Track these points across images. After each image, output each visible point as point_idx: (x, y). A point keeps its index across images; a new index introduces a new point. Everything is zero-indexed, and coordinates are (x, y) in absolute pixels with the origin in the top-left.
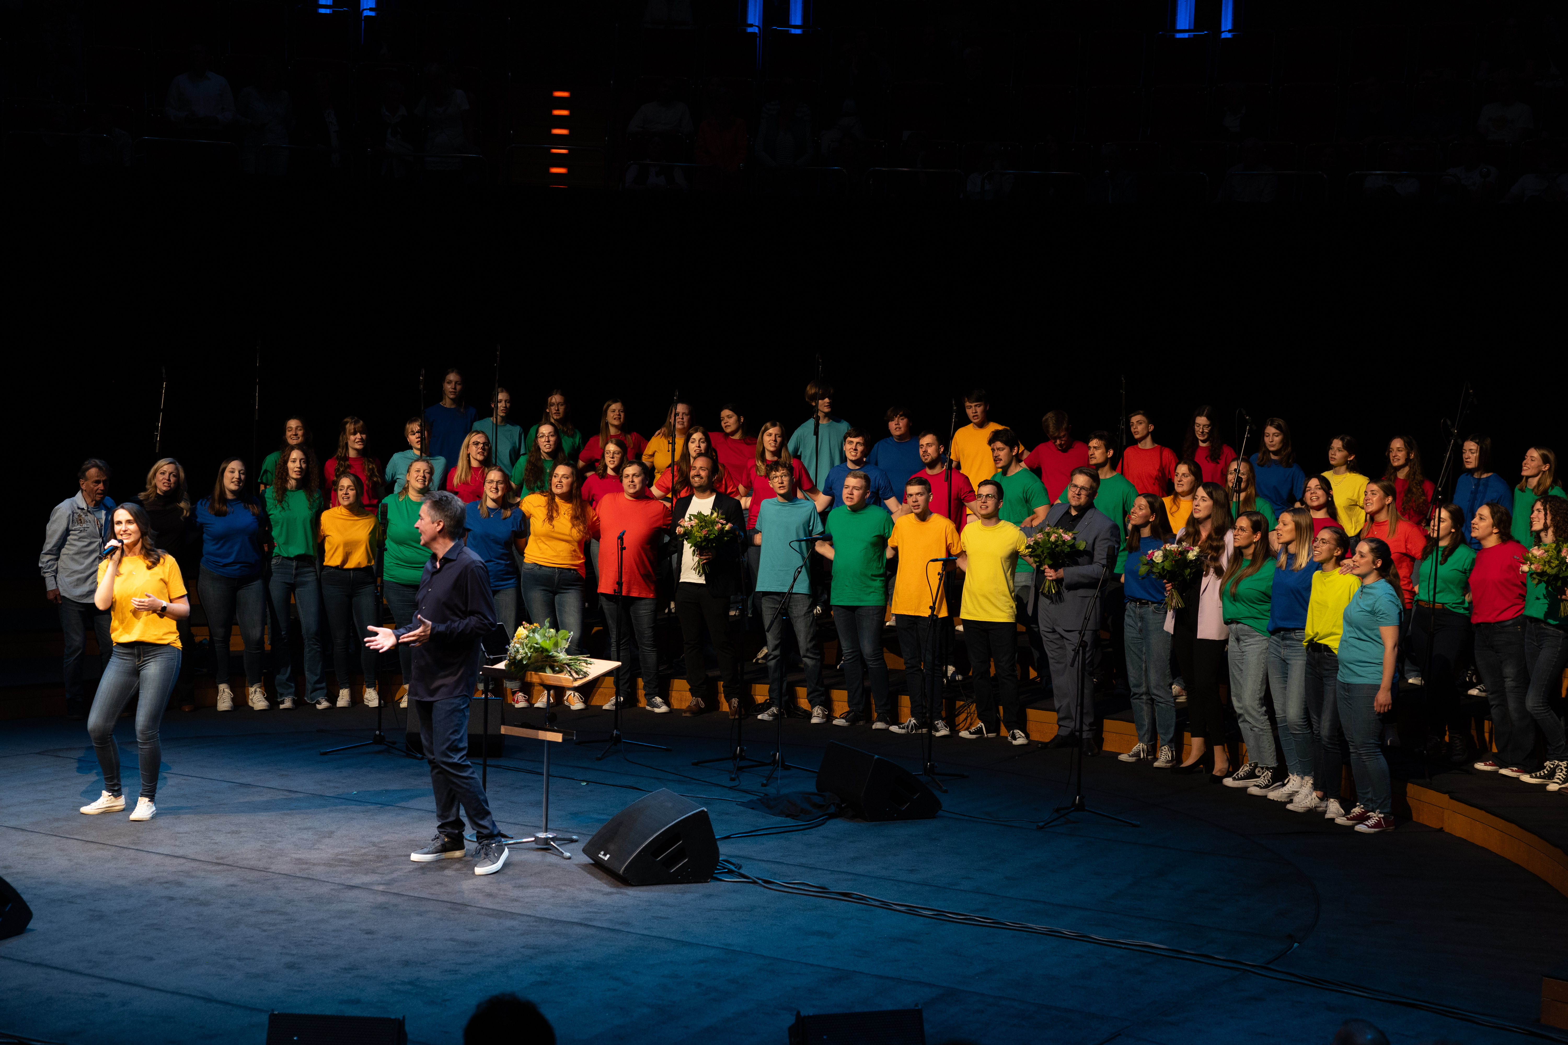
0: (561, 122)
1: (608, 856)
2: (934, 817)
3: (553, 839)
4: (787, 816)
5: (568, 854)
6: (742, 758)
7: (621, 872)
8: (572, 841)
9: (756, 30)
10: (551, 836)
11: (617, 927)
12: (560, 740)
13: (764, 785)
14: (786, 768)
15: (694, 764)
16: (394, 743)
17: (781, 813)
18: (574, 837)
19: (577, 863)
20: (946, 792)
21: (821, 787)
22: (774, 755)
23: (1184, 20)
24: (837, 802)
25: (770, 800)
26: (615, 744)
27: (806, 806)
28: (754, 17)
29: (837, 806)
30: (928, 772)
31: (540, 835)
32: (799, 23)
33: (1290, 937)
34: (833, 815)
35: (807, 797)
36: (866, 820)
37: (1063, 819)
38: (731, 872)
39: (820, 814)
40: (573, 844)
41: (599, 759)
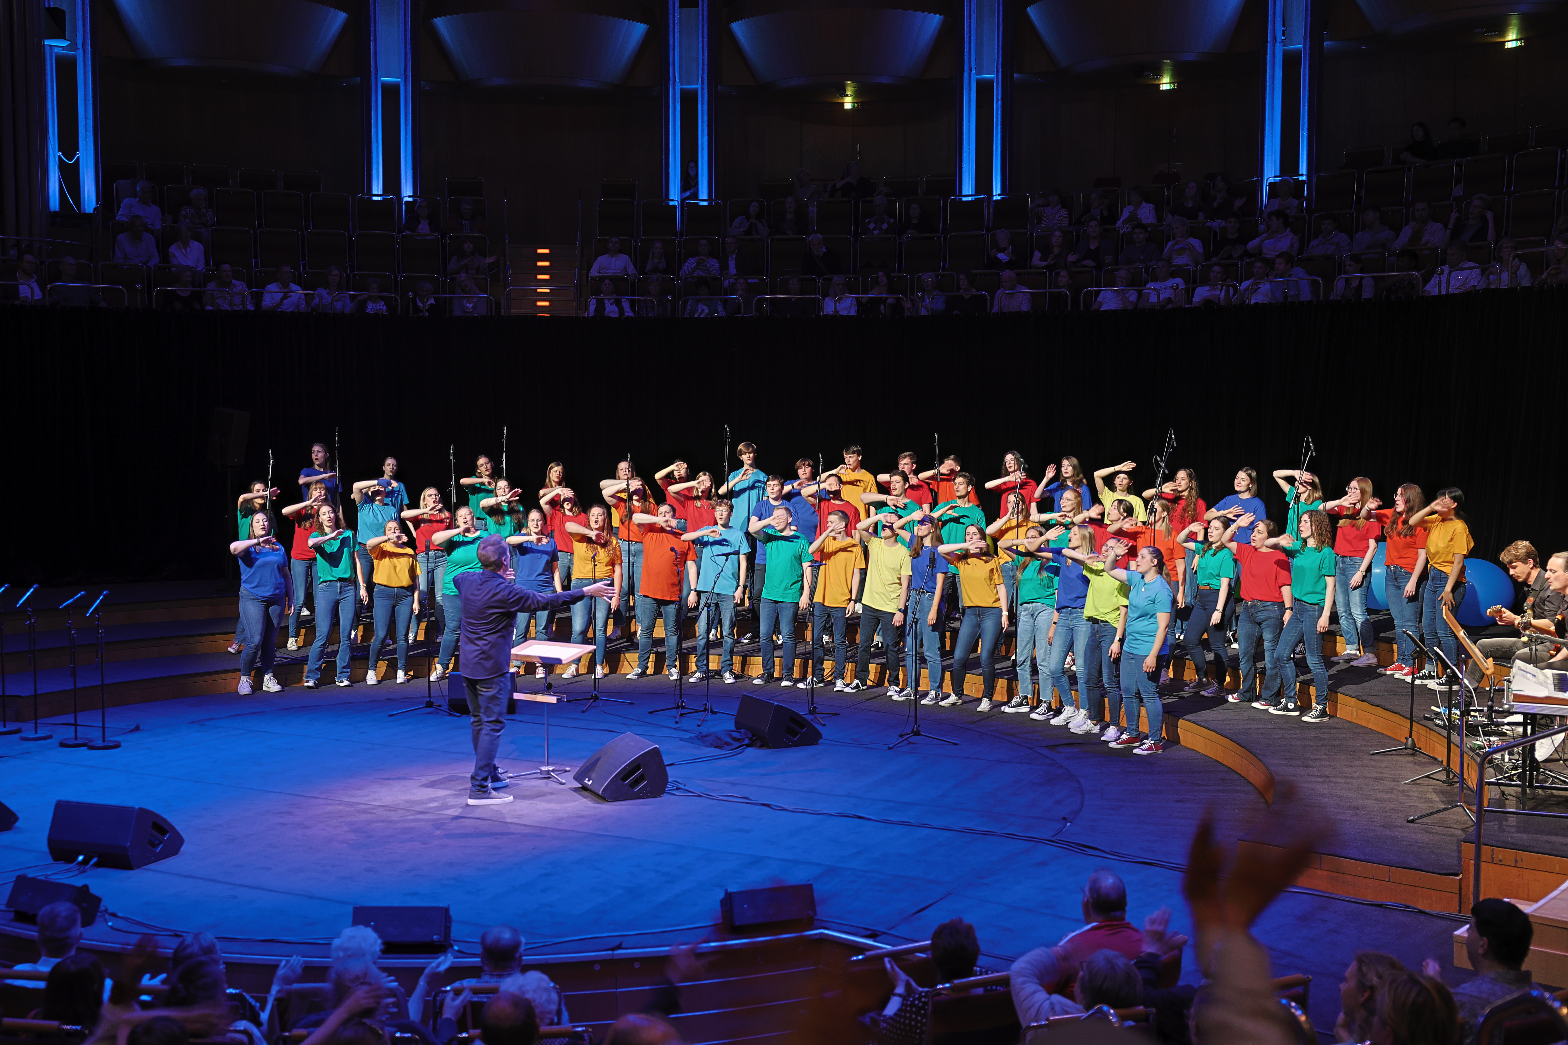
0: (543, 270)
1: (591, 781)
2: (817, 744)
3: (553, 771)
4: (716, 747)
5: (564, 781)
6: (683, 708)
7: (600, 793)
8: (566, 771)
9: (676, 203)
10: (551, 769)
11: (598, 832)
12: (555, 702)
13: (699, 726)
14: (715, 713)
15: (650, 713)
16: (440, 706)
17: (711, 745)
18: (568, 769)
19: (570, 786)
20: (824, 725)
21: (738, 726)
22: (705, 705)
23: (968, 188)
24: (750, 736)
25: (703, 737)
26: (595, 701)
27: (729, 740)
28: (675, 194)
29: (750, 739)
30: (812, 712)
31: (544, 768)
32: (705, 197)
33: (1064, 819)
34: (748, 746)
35: (729, 733)
36: (770, 748)
37: (906, 742)
38: (678, 789)
39: (739, 745)
40: (566, 773)
41: (583, 712)
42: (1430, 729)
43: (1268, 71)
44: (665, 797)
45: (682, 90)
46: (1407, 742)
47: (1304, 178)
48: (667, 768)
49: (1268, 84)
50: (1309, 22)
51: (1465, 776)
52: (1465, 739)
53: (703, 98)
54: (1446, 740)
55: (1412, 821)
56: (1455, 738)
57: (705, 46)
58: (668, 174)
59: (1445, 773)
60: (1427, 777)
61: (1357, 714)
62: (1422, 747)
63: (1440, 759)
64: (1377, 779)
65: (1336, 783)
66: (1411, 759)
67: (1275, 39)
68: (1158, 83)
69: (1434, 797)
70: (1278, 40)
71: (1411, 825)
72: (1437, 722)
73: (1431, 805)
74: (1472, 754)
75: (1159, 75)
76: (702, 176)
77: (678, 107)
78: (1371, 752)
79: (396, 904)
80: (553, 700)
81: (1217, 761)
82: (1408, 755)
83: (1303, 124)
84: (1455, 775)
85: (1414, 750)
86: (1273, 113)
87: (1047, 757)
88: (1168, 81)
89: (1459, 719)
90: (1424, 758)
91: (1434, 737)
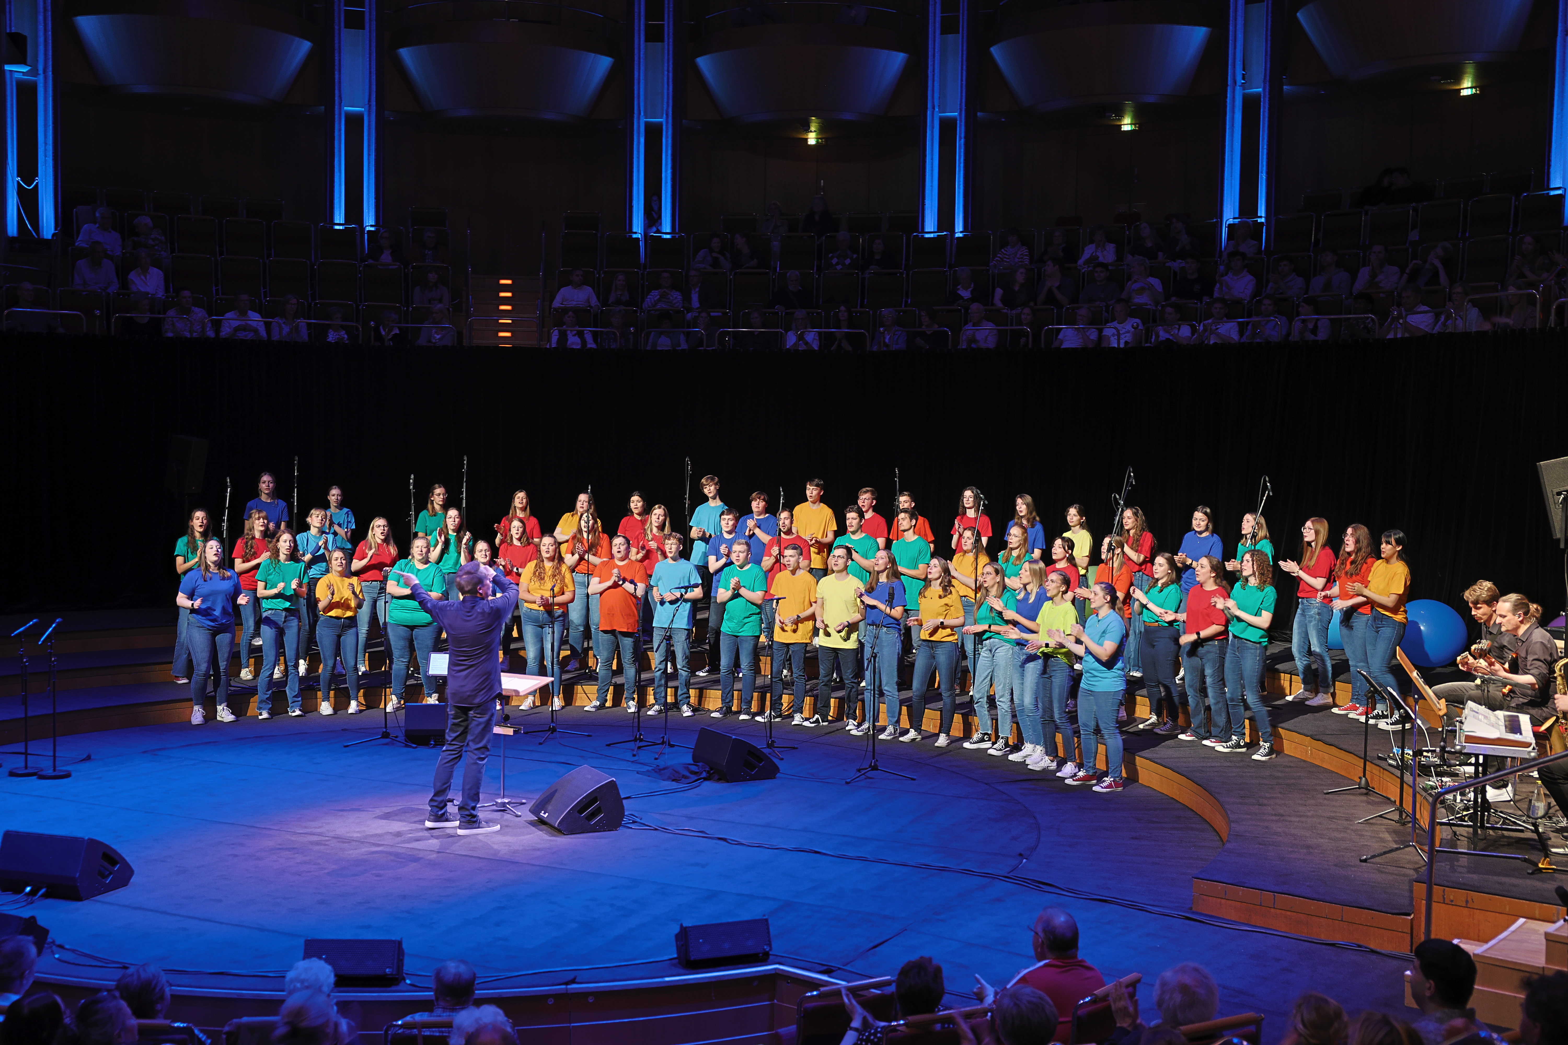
0: (505, 301)
1: (547, 814)
2: (775, 778)
3: (509, 803)
4: (673, 781)
5: (520, 814)
6: (641, 740)
7: (556, 825)
8: (522, 804)
9: (640, 236)
10: (507, 801)
11: (554, 866)
12: (512, 734)
13: (656, 759)
14: (672, 746)
15: (608, 745)
16: (396, 737)
17: (668, 779)
18: (524, 801)
19: (525, 819)
20: (782, 759)
21: (696, 759)
22: (663, 737)
23: (930, 225)
24: (707, 769)
25: (660, 770)
26: (552, 733)
27: (686, 773)
28: (638, 227)
29: (708, 772)
30: (770, 746)
31: (499, 801)
32: (668, 230)
33: (1021, 855)
34: (705, 779)
35: (686, 767)
36: (728, 782)
37: (863, 776)
38: (634, 822)
39: (696, 778)
40: (522, 806)
41: (540, 744)
42: (1384, 769)
43: (1228, 114)
44: (621, 830)
45: (647, 124)
46: (1360, 781)
47: (1263, 220)
48: (624, 801)
49: (1227, 127)
50: (1268, 66)
51: (1418, 816)
52: (1418, 779)
53: (667, 132)
54: (1399, 780)
55: (1365, 861)
56: (1408, 778)
57: (671, 80)
58: (631, 207)
59: (1398, 812)
60: (1380, 816)
61: (1311, 753)
62: (1375, 787)
63: (1393, 799)
64: (1331, 818)
65: (1290, 821)
66: (1364, 798)
67: (1235, 82)
68: (1119, 123)
69: (1388, 837)
70: (1238, 83)
71: (1364, 864)
72: (1391, 762)
73: (1384, 844)
74: (1424, 794)
75: (1120, 115)
76: (666, 209)
77: (642, 140)
78: (1325, 791)
79: (348, 937)
80: (510, 731)
81: (1173, 798)
82: (1362, 794)
83: (1263, 166)
84: (1408, 815)
85: (1368, 790)
86: (1232, 155)
87: (1004, 793)
88: (1129, 122)
89: (1411, 760)
90: (1377, 797)
91: (1387, 776)
